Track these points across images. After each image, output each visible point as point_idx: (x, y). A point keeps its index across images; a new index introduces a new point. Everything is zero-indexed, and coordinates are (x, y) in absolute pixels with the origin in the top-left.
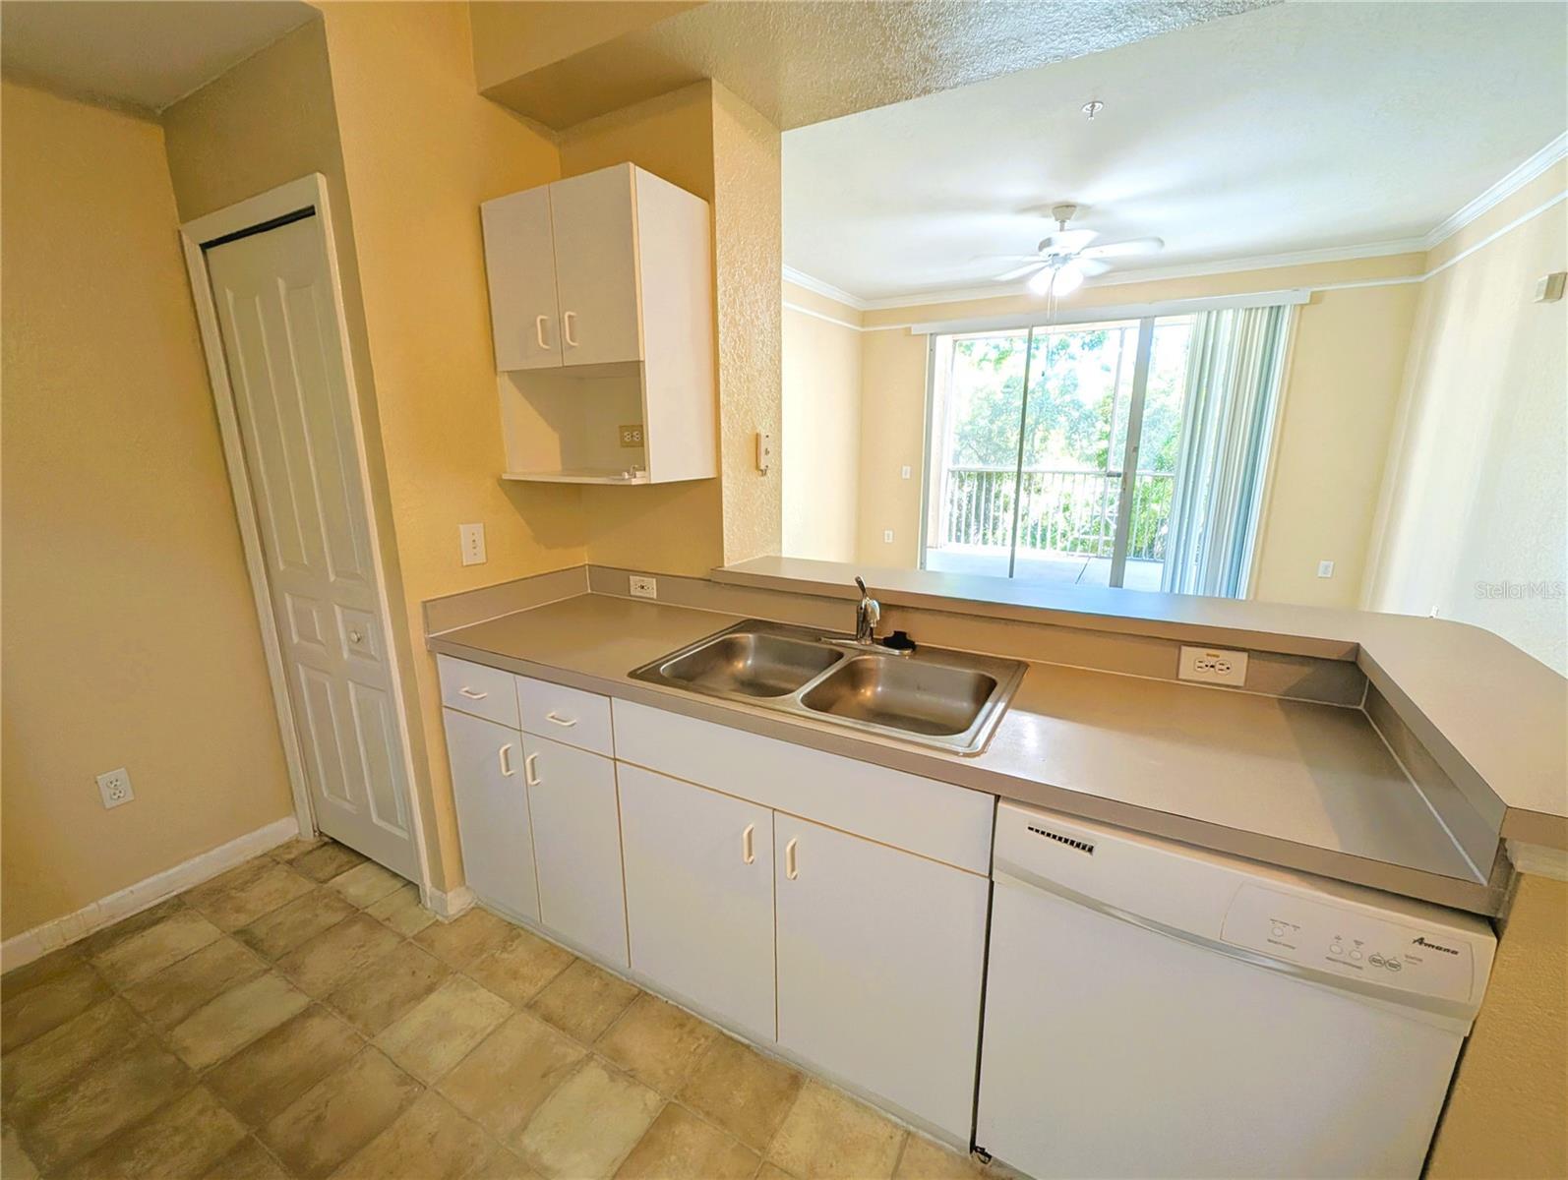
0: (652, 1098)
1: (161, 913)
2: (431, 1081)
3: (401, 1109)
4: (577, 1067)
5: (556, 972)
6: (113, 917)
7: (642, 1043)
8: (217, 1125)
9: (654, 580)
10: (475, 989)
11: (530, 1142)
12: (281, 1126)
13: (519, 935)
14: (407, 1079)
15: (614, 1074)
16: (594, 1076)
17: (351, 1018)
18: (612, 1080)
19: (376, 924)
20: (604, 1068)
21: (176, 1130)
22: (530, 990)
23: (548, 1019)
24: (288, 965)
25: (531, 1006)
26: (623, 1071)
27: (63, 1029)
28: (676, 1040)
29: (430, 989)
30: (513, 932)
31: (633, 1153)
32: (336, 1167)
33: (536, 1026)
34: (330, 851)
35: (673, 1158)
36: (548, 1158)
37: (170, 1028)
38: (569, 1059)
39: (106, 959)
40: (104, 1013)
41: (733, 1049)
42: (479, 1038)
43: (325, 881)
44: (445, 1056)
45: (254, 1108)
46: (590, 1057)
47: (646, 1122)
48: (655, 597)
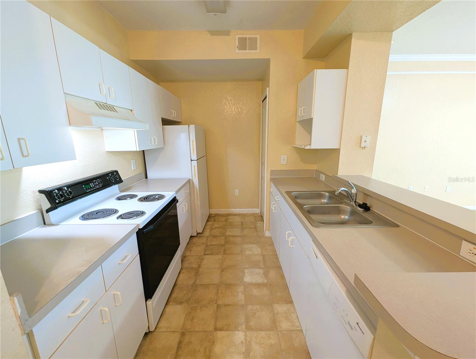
0: (266, 281)
1: (237, 215)
2: (243, 254)
3: (237, 254)
4: (260, 268)
5: (272, 254)
6: (233, 212)
7: (272, 274)
8: (223, 242)
9: (324, 176)
10: (259, 248)
11: (246, 270)
12: (227, 246)
13: (272, 245)
14: (241, 252)
15: (264, 273)
16: (261, 271)
17: (243, 240)
18: (263, 274)
19: (256, 231)
20: (264, 271)
21: (220, 239)
22: (266, 253)
23: (263, 259)
24: (243, 229)
25: (263, 256)
26: (266, 275)
27: (220, 222)
28: (278, 278)
29: (254, 244)
30: (272, 244)
31: (255, 284)
32: (227, 254)
33: (261, 258)
34: (261, 217)
35: (260, 290)
36: (246, 274)
37: (227, 228)
38: (261, 266)
39: (229, 217)
40: (224, 223)
41: (286, 288)
42: (253, 254)
43: (256, 221)
44: (248, 252)
45: (227, 242)
46: (263, 269)
47: (261, 283)
48: (324, 180)
